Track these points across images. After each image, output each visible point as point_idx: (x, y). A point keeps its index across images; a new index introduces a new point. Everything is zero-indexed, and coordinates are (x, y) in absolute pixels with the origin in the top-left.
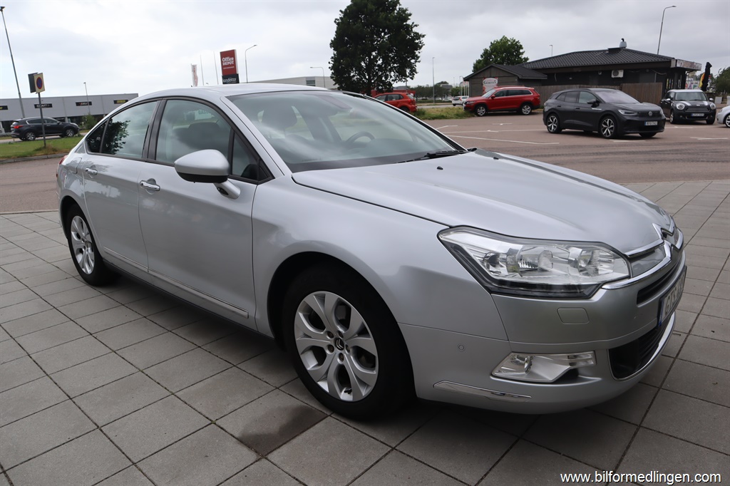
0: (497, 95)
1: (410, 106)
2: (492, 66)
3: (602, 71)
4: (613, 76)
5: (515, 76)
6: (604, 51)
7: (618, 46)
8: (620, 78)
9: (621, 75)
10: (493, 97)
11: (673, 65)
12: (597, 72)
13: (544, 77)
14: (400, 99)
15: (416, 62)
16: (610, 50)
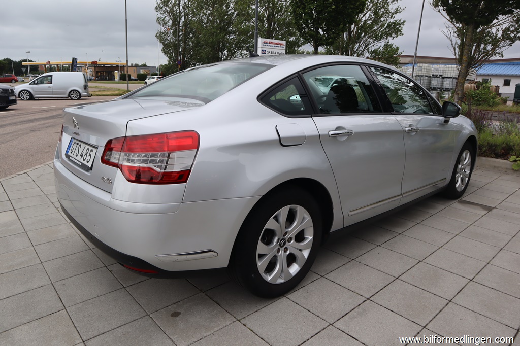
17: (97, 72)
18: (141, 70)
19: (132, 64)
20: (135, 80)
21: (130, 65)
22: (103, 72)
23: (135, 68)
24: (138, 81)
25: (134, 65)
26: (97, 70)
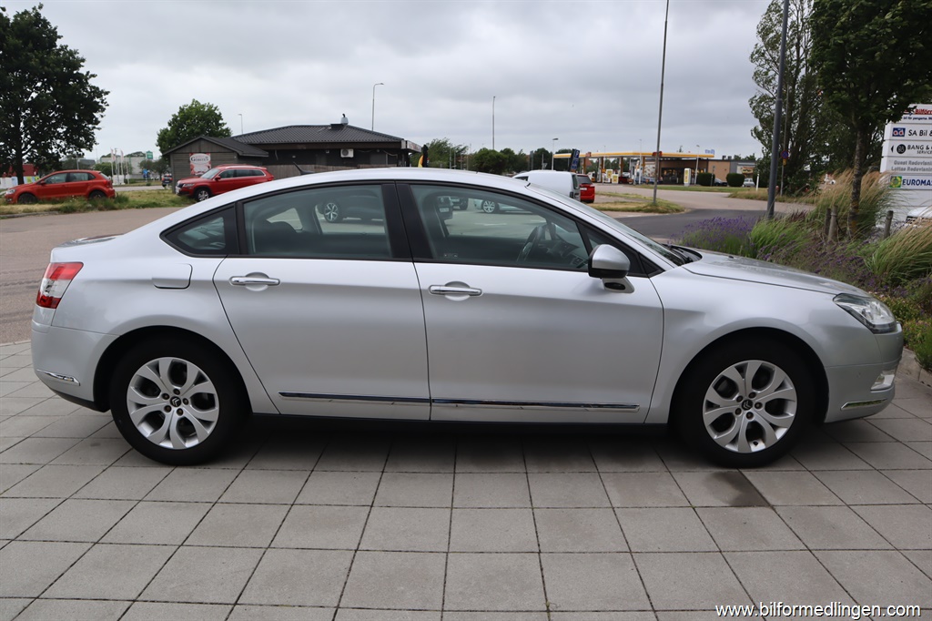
0: (222, 176)
1: (105, 189)
2: (201, 139)
3: (330, 150)
4: (342, 156)
5: (233, 152)
6: (326, 127)
7: (339, 122)
8: (350, 158)
9: (351, 154)
10: (217, 179)
11: (403, 147)
12: (324, 151)
13: (265, 155)
14: (89, 179)
15: (94, 128)
16: (332, 125)
17: (663, 170)
18: (739, 168)
19: (724, 157)
20: (723, 185)
21: (721, 158)
22: (672, 169)
23: (727, 164)
24: (728, 187)
25: (727, 158)
26: (663, 166)
